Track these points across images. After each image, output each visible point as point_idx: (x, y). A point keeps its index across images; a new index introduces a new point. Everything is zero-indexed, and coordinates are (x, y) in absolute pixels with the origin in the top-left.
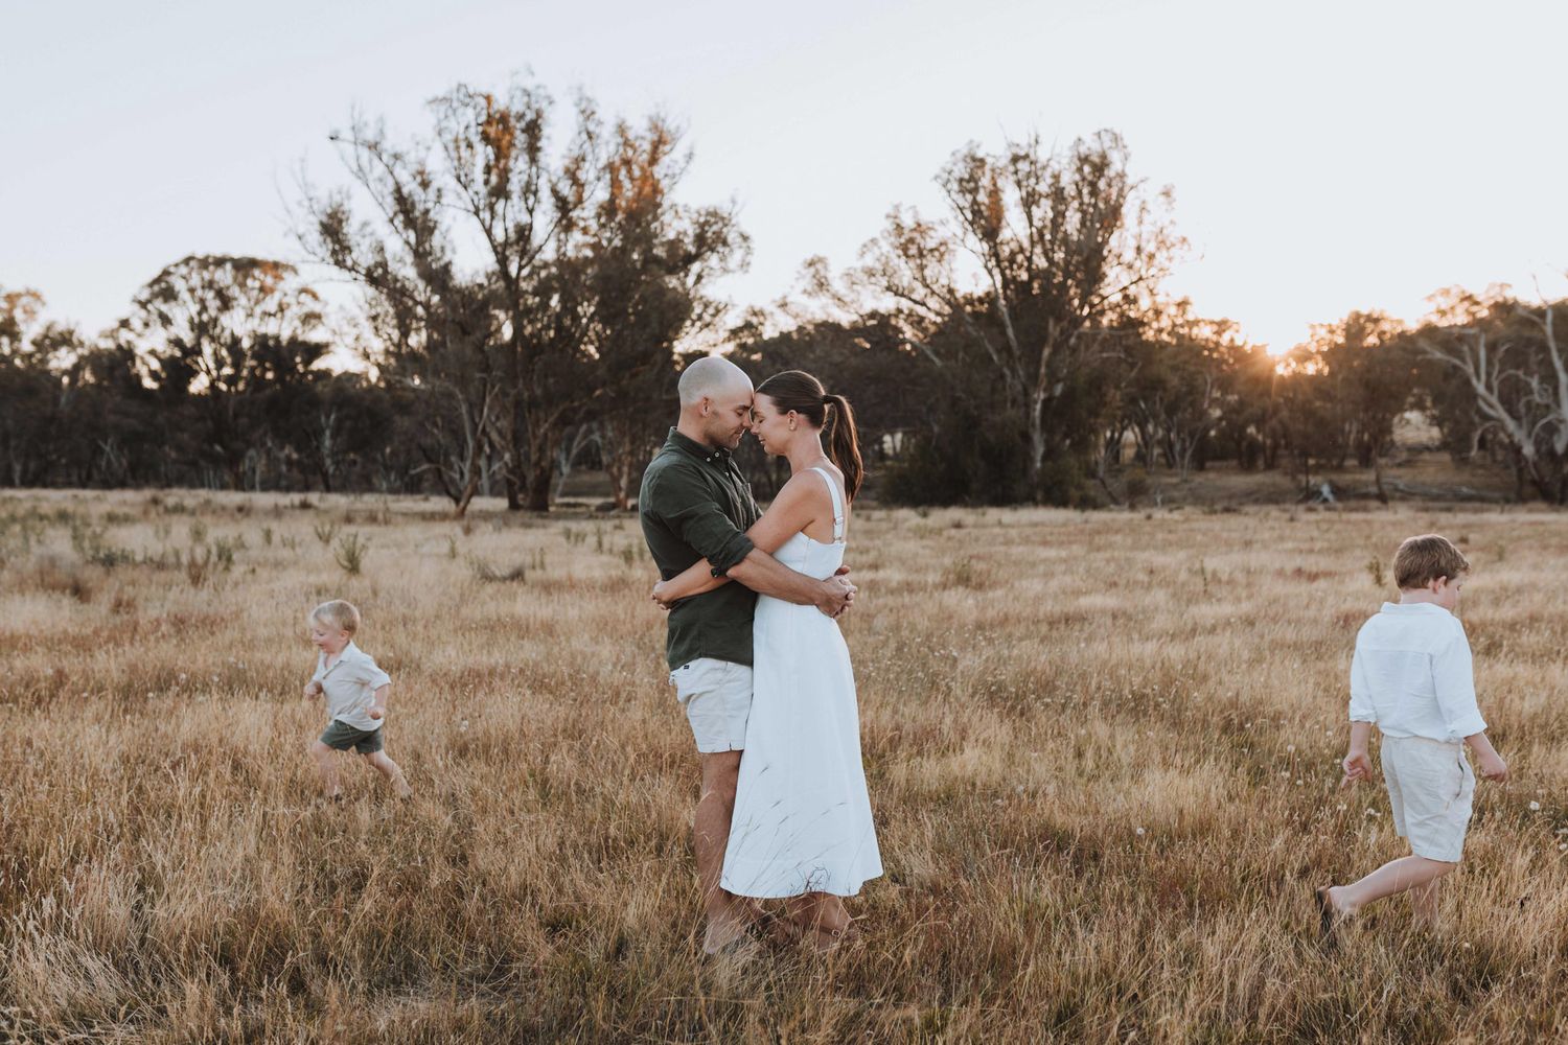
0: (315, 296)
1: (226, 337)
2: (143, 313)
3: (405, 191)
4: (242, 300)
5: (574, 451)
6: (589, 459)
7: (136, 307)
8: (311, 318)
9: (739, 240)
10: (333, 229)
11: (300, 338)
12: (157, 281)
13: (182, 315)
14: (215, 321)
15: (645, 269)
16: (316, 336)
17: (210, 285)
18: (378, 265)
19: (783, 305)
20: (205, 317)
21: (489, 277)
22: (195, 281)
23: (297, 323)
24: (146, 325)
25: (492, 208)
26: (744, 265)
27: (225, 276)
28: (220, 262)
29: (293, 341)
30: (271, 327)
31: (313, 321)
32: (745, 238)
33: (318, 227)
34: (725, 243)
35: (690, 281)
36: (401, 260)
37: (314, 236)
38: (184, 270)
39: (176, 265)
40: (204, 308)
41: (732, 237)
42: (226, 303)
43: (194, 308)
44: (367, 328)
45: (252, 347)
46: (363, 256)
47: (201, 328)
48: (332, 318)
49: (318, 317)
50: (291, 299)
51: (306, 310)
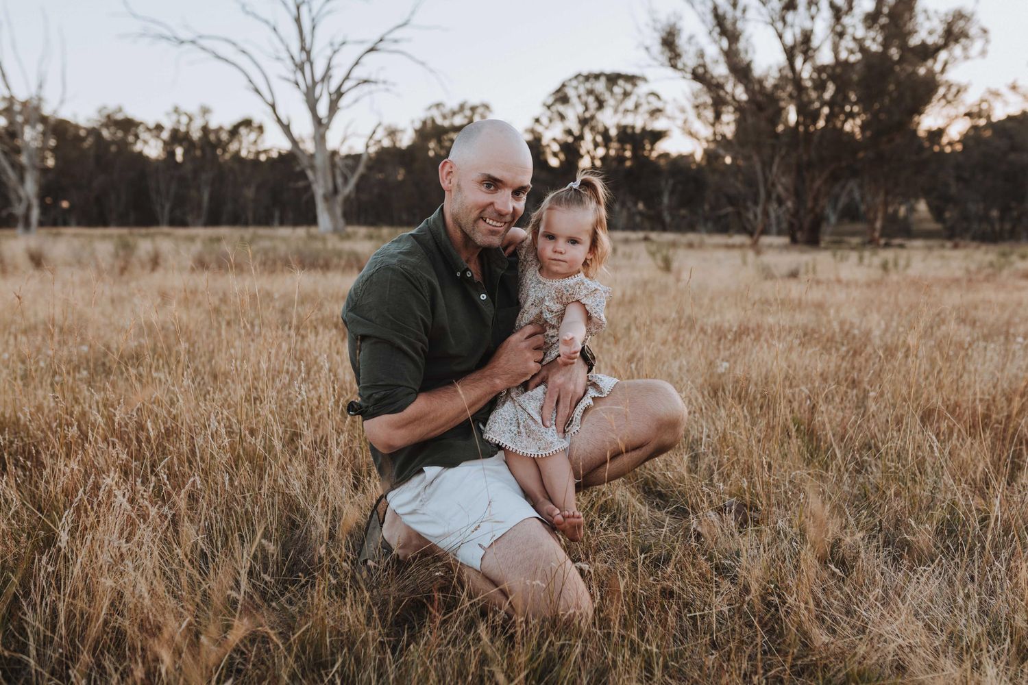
0: (658, 97)
1: (601, 128)
2: (548, 113)
3: (720, 11)
4: (610, 102)
5: (840, 205)
6: (851, 214)
7: (544, 109)
8: (655, 112)
9: (980, 33)
10: (669, 42)
11: (649, 128)
12: (558, 91)
13: (573, 113)
14: (593, 117)
15: (902, 59)
16: (659, 125)
17: (590, 92)
18: (700, 65)
19: (1014, 88)
20: (588, 115)
21: (780, 71)
22: (582, 90)
23: (647, 116)
24: (551, 121)
25: (783, 20)
26: (983, 53)
27: (600, 86)
28: (597, 77)
29: (643, 129)
30: (628, 120)
31: (658, 114)
32: (985, 31)
33: (660, 41)
34: (966, 36)
35: (938, 67)
36: (717, 62)
37: (657, 47)
38: (574, 83)
39: (570, 80)
40: (587, 109)
41: (973, 30)
42: (601, 104)
43: (580, 109)
44: (691, 113)
45: (618, 135)
46: (689, 59)
47: (584, 122)
48: (669, 109)
49: (659, 110)
50: (643, 101)
51: (653, 107)
